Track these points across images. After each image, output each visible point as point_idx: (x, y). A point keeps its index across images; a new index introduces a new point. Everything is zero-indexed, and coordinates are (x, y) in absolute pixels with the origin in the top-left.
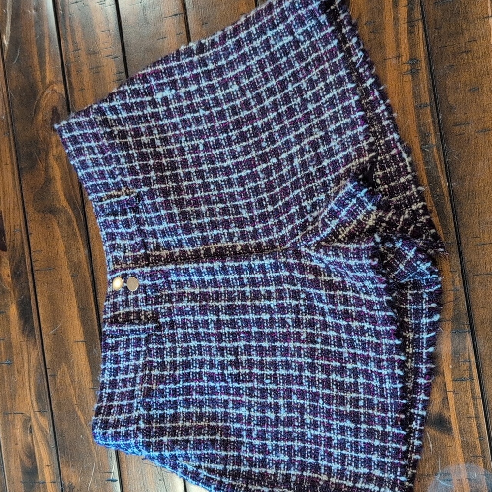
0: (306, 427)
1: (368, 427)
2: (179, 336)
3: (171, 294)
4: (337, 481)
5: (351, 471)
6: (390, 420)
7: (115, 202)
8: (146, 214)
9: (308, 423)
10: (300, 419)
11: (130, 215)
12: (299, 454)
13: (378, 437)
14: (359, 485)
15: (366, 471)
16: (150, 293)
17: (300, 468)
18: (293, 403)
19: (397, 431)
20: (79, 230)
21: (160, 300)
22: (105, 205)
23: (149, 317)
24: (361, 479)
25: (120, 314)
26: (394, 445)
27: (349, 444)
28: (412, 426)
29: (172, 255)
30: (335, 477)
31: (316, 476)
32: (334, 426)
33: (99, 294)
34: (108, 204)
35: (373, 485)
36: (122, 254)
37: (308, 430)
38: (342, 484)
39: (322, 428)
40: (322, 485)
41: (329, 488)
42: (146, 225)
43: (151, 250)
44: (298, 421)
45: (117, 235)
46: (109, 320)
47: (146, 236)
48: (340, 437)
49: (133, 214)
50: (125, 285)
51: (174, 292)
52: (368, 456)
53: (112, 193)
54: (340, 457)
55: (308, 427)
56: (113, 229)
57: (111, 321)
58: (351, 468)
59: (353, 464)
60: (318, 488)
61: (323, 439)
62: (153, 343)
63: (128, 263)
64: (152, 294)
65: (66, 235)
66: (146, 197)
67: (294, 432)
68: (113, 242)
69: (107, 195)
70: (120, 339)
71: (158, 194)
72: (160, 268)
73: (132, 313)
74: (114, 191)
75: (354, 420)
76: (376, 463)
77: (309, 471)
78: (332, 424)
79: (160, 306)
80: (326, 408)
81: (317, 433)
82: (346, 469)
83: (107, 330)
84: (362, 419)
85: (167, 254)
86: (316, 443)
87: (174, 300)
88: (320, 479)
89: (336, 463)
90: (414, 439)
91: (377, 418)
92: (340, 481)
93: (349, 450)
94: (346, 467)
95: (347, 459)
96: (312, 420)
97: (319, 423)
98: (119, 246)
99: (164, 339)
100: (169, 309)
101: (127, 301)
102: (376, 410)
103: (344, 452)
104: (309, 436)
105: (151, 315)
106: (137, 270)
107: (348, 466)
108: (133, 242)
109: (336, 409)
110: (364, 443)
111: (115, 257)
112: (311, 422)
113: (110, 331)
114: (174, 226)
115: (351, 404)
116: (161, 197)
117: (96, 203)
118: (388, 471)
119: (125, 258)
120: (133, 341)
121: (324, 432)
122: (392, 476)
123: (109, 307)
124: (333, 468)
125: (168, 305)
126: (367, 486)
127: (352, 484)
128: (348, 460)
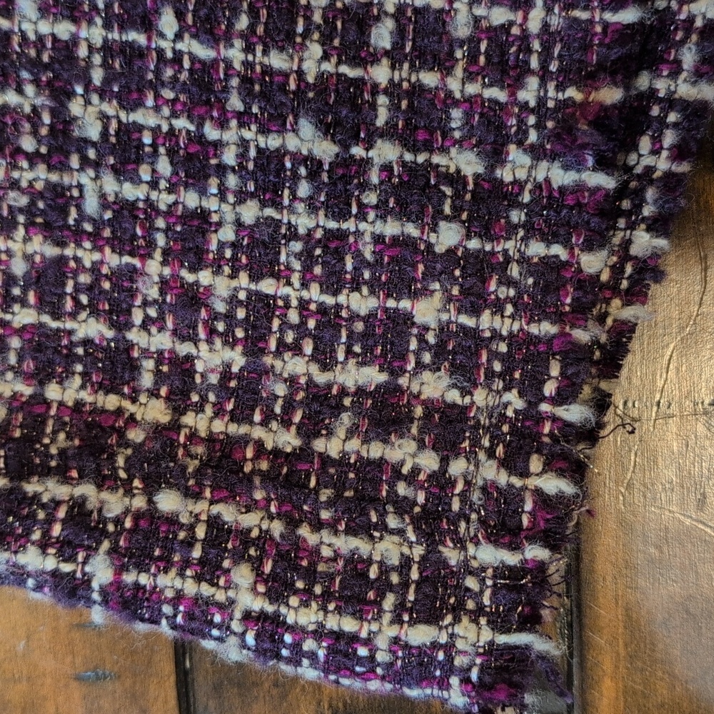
0: (75, 161)
1: (408, 157)
4: (218, 426)
5: (292, 381)
6: (532, 120)
9: (86, 141)
10: (47, 119)
12: (31, 298)
13: (457, 210)
14: (331, 446)
15: (373, 376)
17: (29, 365)
18: (16, 40)
19: (560, 177)
24: (346, 418)
26: (537, 249)
27: (297, 246)
28: (632, 159)
30: (209, 410)
31: (111, 402)
32: (229, 157)
35: (411, 446)
37: (86, 178)
38: (245, 440)
39: (164, 166)
40: (138, 448)
41: (174, 458)
44: (35, 133)
48: (250, 213)
52: (391, 303)
54: (241, 314)
55: (85, 162)
58: (296, 366)
59: (308, 348)
60: (121, 461)
61: (161, 223)
67: (15, 185)
75: (337, 123)
76: (431, 338)
77: (77, 381)
78: (218, 145)
80: (193, 59)
81: (130, 192)
82: (268, 371)
84: (382, 117)
86: (122, 244)
88: (132, 420)
89: (218, 342)
90: (632, 226)
91: (457, 114)
92: (233, 429)
93: (296, 279)
94: (268, 360)
95: (276, 324)
96: (114, 126)
97: (147, 139)
102: (459, 71)
103: (267, 286)
104: (91, 205)
107: (278, 353)
109: (246, 64)
110: (378, 239)
112: (105, 134)
115: (325, 40)
118: (490, 375)
121: (170, 190)
122: (515, 401)
124: (199, 366)
126: (375, 450)
127: (297, 442)
128: (285, 325)
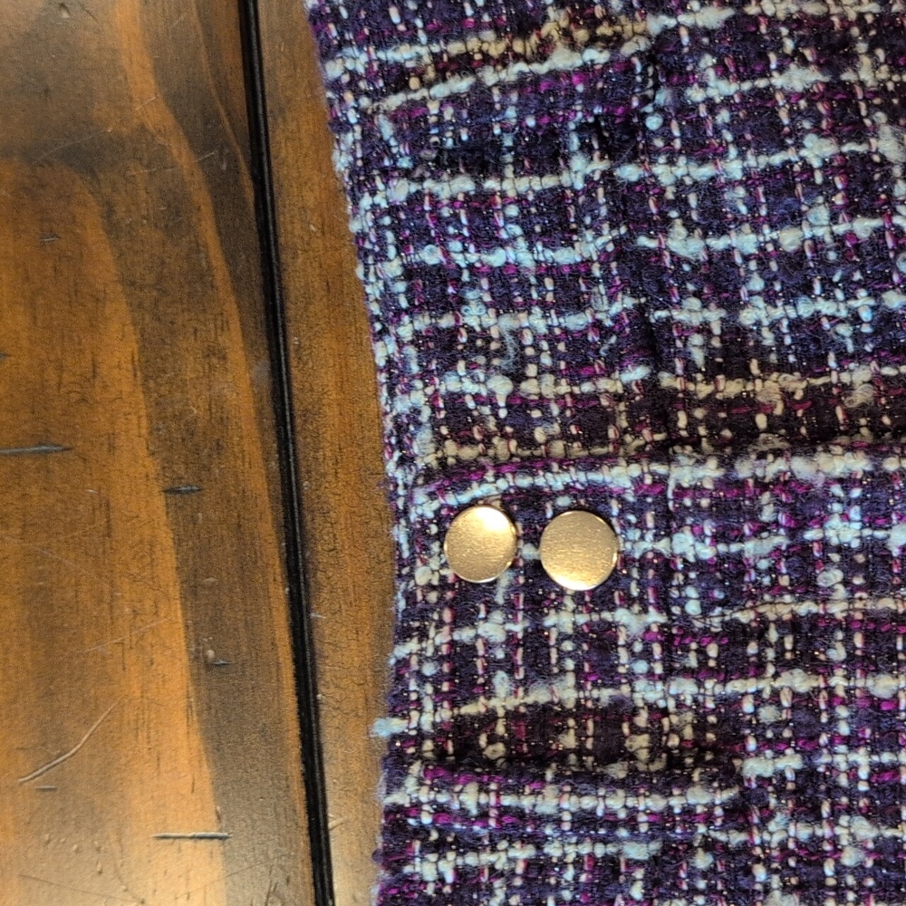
2: (849, 858)
3: (814, 619)
7: (504, 88)
8: (683, 167)
11: (581, 169)
16: (693, 608)
20: (230, 258)
21: (752, 648)
22: (433, 108)
23: (674, 741)
25: (491, 717)
29: (820, 401)
33: (325, 594)
34: (453, 99)
36: (501, 387)
42: (679, 229)
43: (690, 369)
45: (473, 285)
46: (428, 745)
47: (663, 290)
49: (599, 166)
50: (528, 551)
51: (837, 609)
53: (473, 43)
56: (455, 246)
57: (440, 753)
62: (694, 891)
63: (539, 435)
64: (706, 611)
65: (150, 279)
66: (708, 60)
68: (446, 322)
69: (436, 58)
70: (487, 858)
71: (789, 45)
72: (774, 467)
73: (565, 714)
74: (489, 35)
79: (751, 685)
83: (417, 806)
85: (787, 395)
87: (838, 653)
98: (480, 344)
99: (760, 872)
100: (804, 702)
101: (535, 643)
105: (688, 733)
106: (620, 477)
108: (576, 321)
111: (454, 400)
113: (440, 810)
114: (879, 232)
116: (804, 63)
117: (365, 102)
119: (518, 405)
120: (569, 874)
123: (429, 670)
125: (800, 681)
